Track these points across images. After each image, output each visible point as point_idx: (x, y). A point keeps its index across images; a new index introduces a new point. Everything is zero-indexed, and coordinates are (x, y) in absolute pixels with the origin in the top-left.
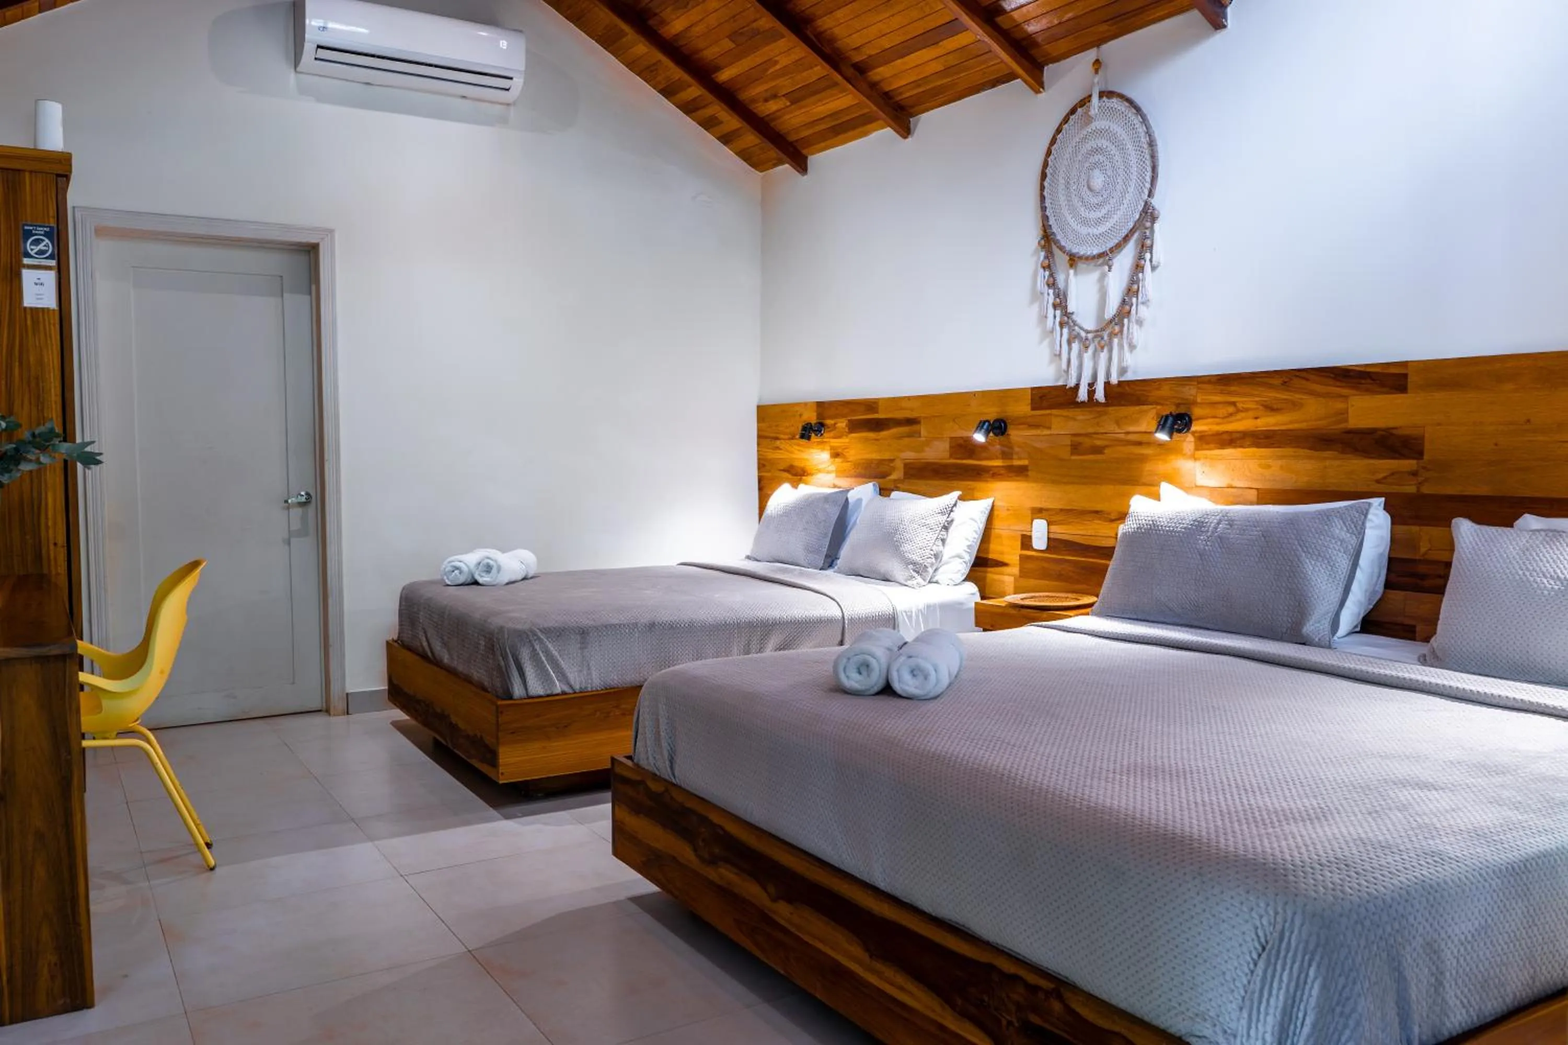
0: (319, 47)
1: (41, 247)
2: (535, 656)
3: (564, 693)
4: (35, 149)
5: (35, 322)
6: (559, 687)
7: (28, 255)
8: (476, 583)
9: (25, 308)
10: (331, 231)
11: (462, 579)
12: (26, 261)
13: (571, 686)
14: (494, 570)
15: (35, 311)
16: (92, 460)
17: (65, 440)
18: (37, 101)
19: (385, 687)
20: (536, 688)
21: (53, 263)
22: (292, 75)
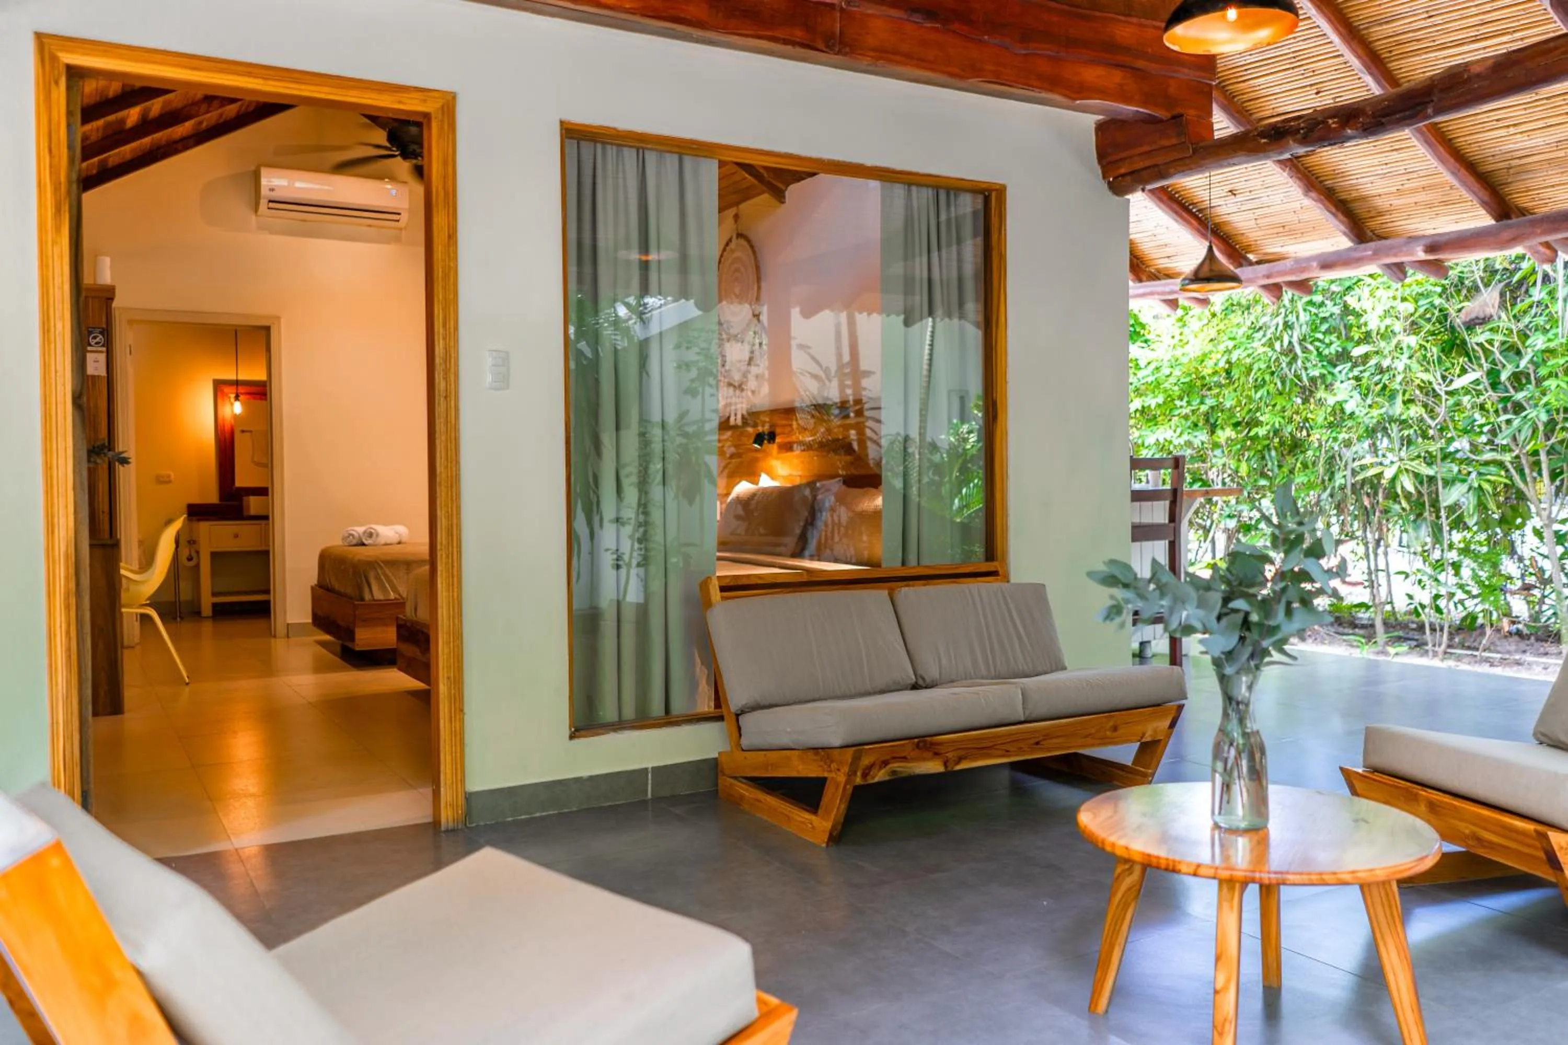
0: (270, 201)
1: (98, 340)
2: (378, 578)
3: (396, 599)
4: (95, 284)
5: (94, 384)
6: (392, 596)
7: (90, 345)
8: (363, 544)
9: (88, 376)
10: (278, 318)
11: (354, 542)
12: (89, 348)
13: (400, 595)
14: (374, 536)
15: (93, 377)
16: (124, 461)
17: (109, 450)
18: (96, 256)
19: (310, 621)
20: (378, 595)
21: (104, 349)
22: (254, 217)
